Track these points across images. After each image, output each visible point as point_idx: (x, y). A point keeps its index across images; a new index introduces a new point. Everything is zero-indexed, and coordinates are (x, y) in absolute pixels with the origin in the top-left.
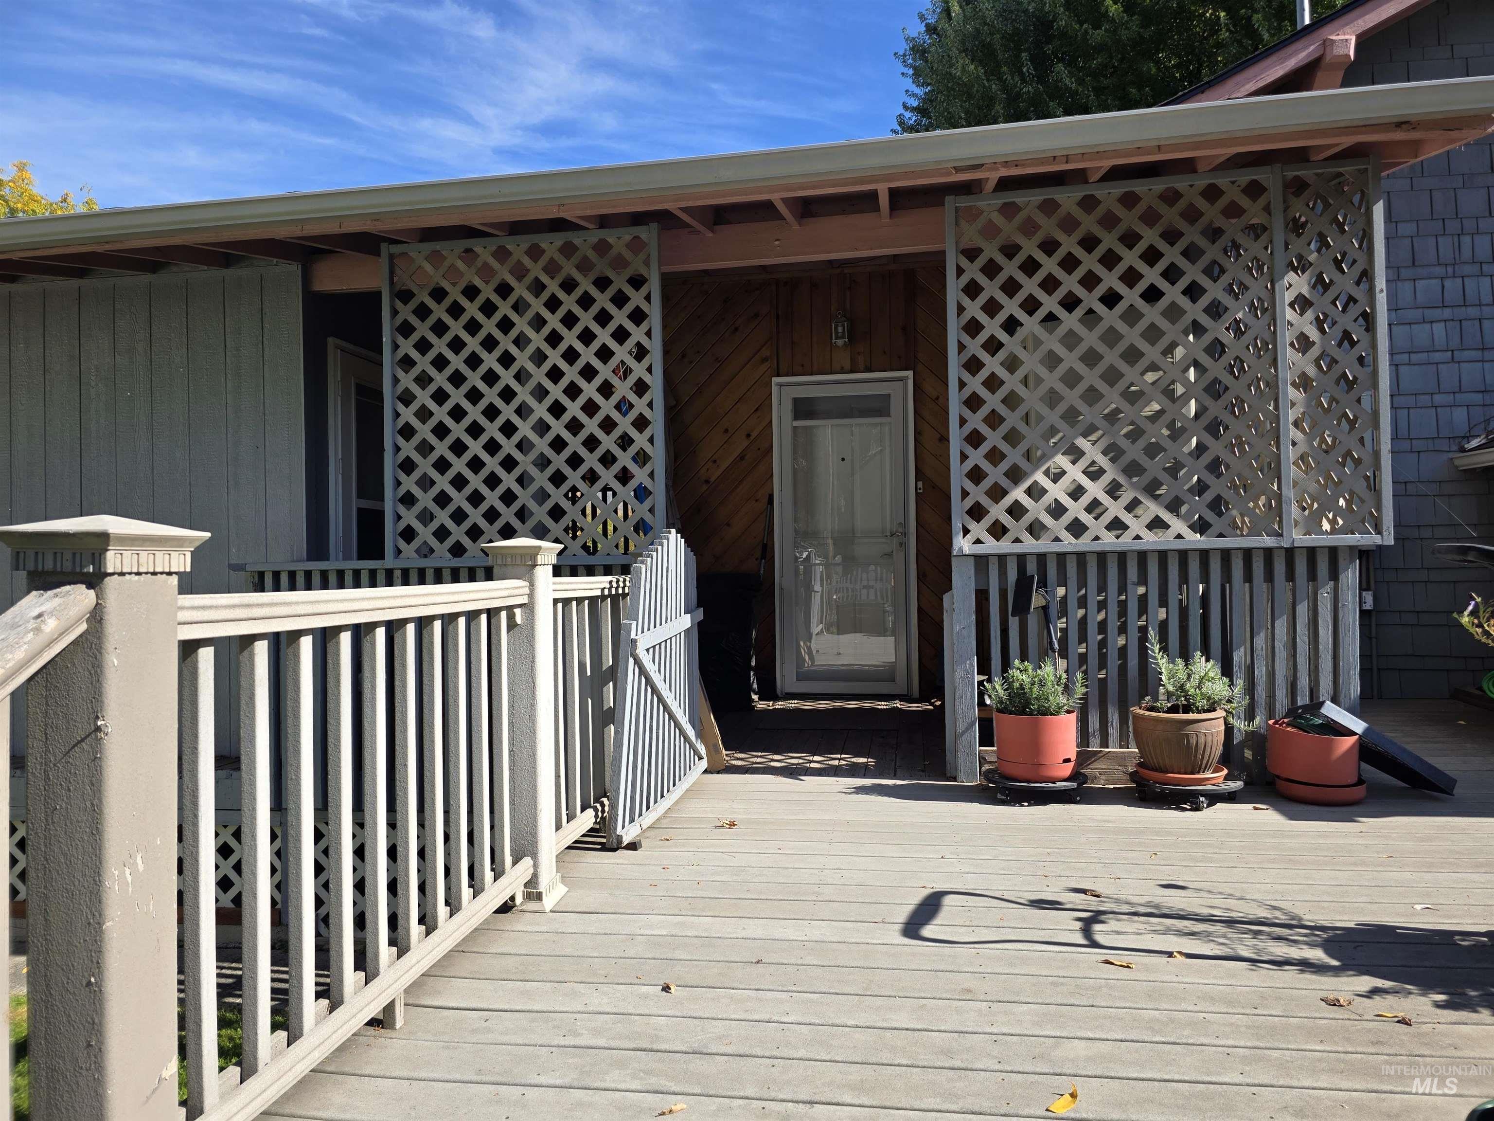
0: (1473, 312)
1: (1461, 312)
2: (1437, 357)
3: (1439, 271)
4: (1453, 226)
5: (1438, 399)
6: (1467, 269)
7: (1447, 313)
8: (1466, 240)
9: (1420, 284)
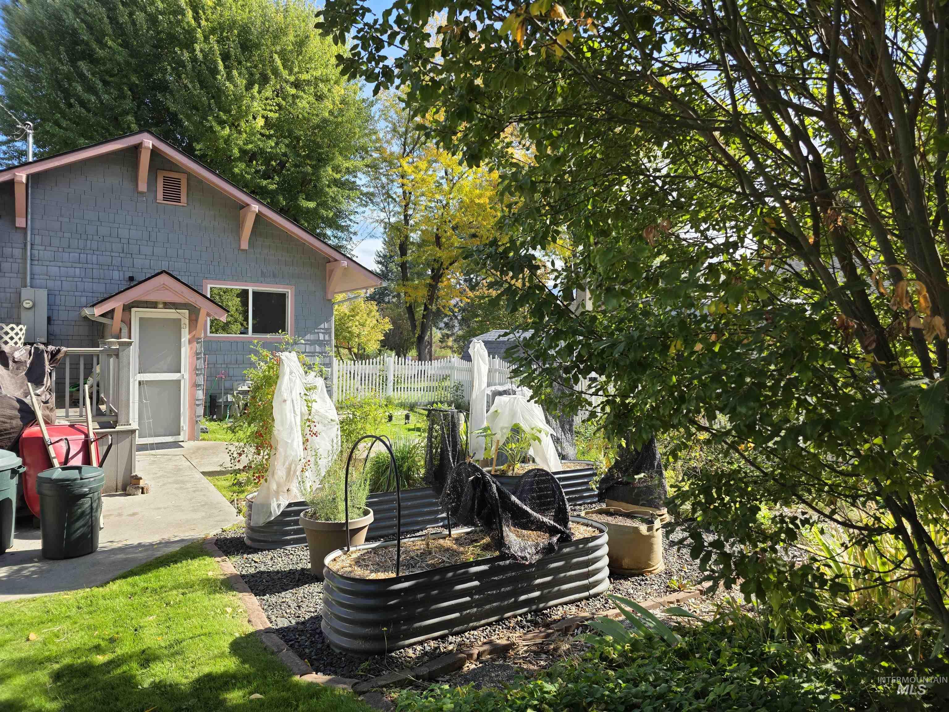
0: (90, 266)
1: (85, 266)
2: (76, 279)
3: (79, 251)
4: (84, 236)
5: (76, 293)
6: (88, 252)
7: (81, 265)
8: (89, 242)
9: (71, 255)
